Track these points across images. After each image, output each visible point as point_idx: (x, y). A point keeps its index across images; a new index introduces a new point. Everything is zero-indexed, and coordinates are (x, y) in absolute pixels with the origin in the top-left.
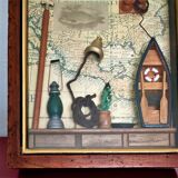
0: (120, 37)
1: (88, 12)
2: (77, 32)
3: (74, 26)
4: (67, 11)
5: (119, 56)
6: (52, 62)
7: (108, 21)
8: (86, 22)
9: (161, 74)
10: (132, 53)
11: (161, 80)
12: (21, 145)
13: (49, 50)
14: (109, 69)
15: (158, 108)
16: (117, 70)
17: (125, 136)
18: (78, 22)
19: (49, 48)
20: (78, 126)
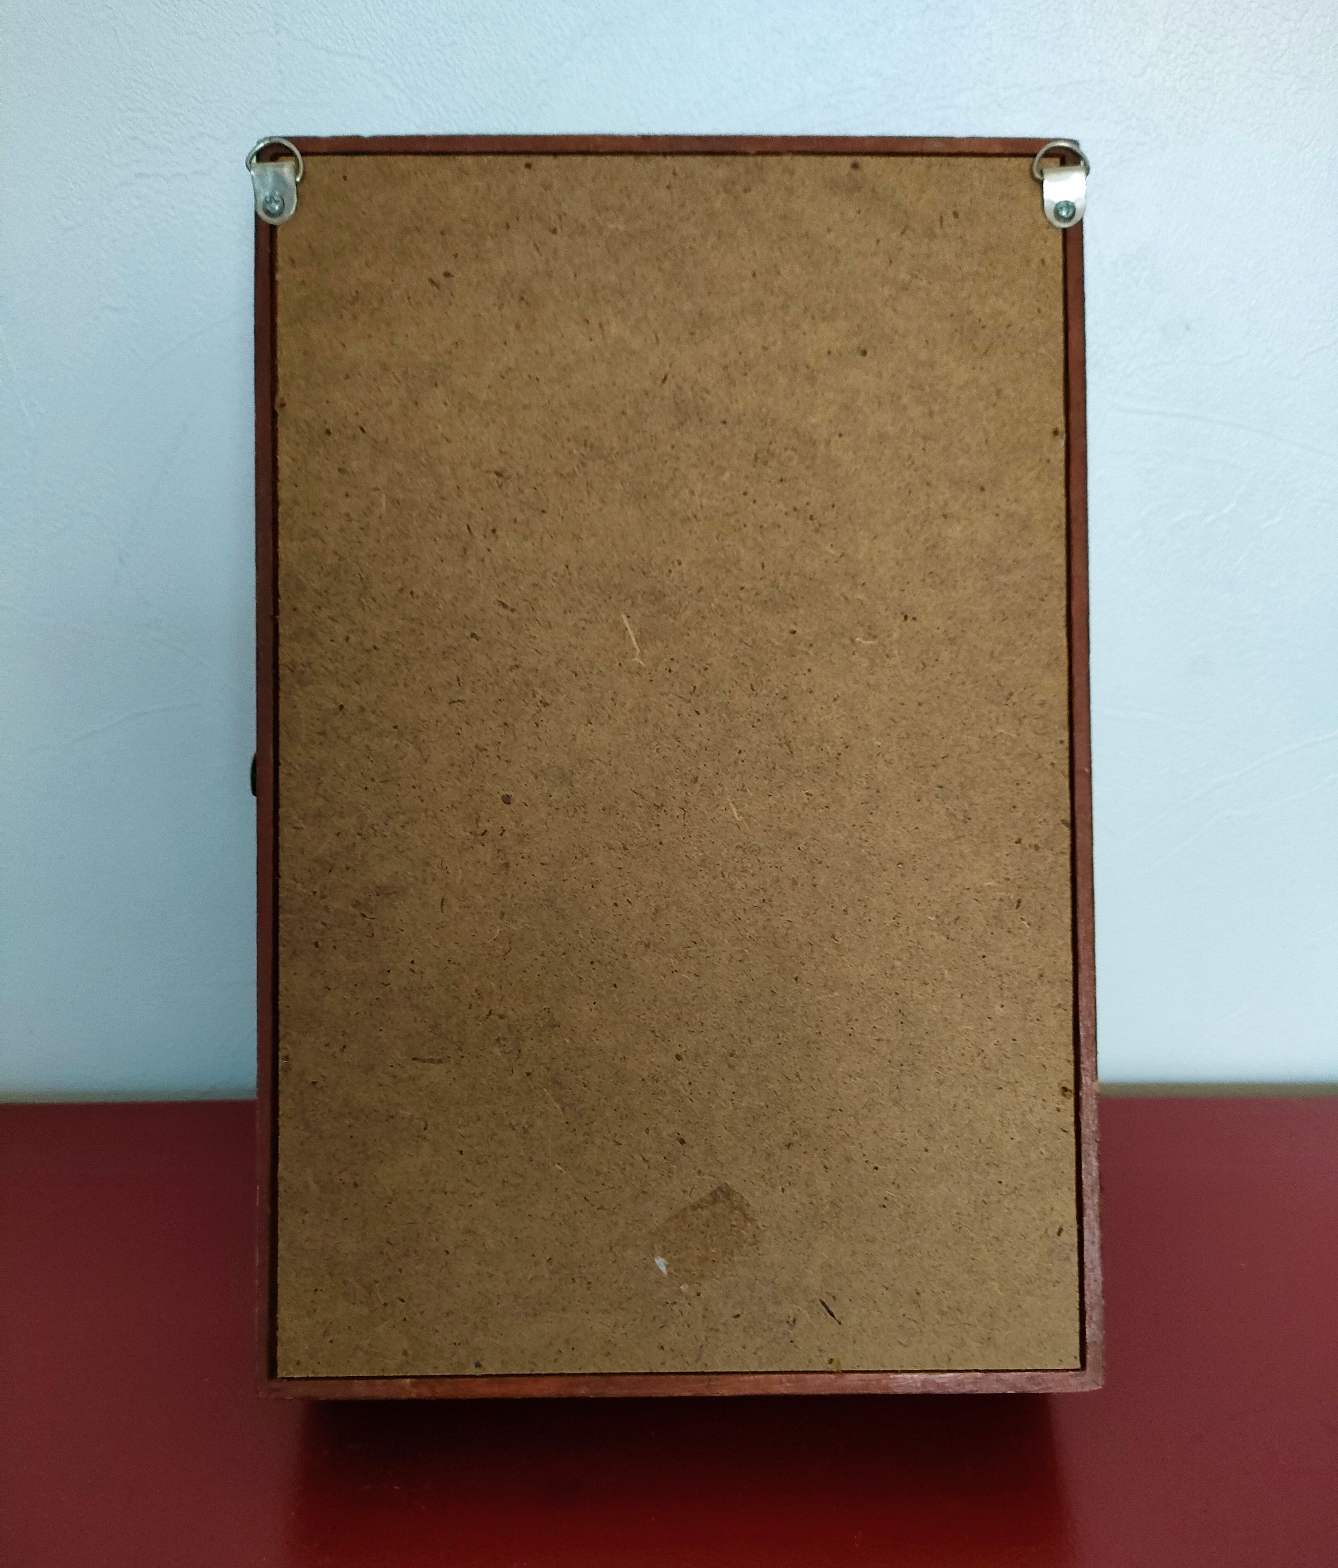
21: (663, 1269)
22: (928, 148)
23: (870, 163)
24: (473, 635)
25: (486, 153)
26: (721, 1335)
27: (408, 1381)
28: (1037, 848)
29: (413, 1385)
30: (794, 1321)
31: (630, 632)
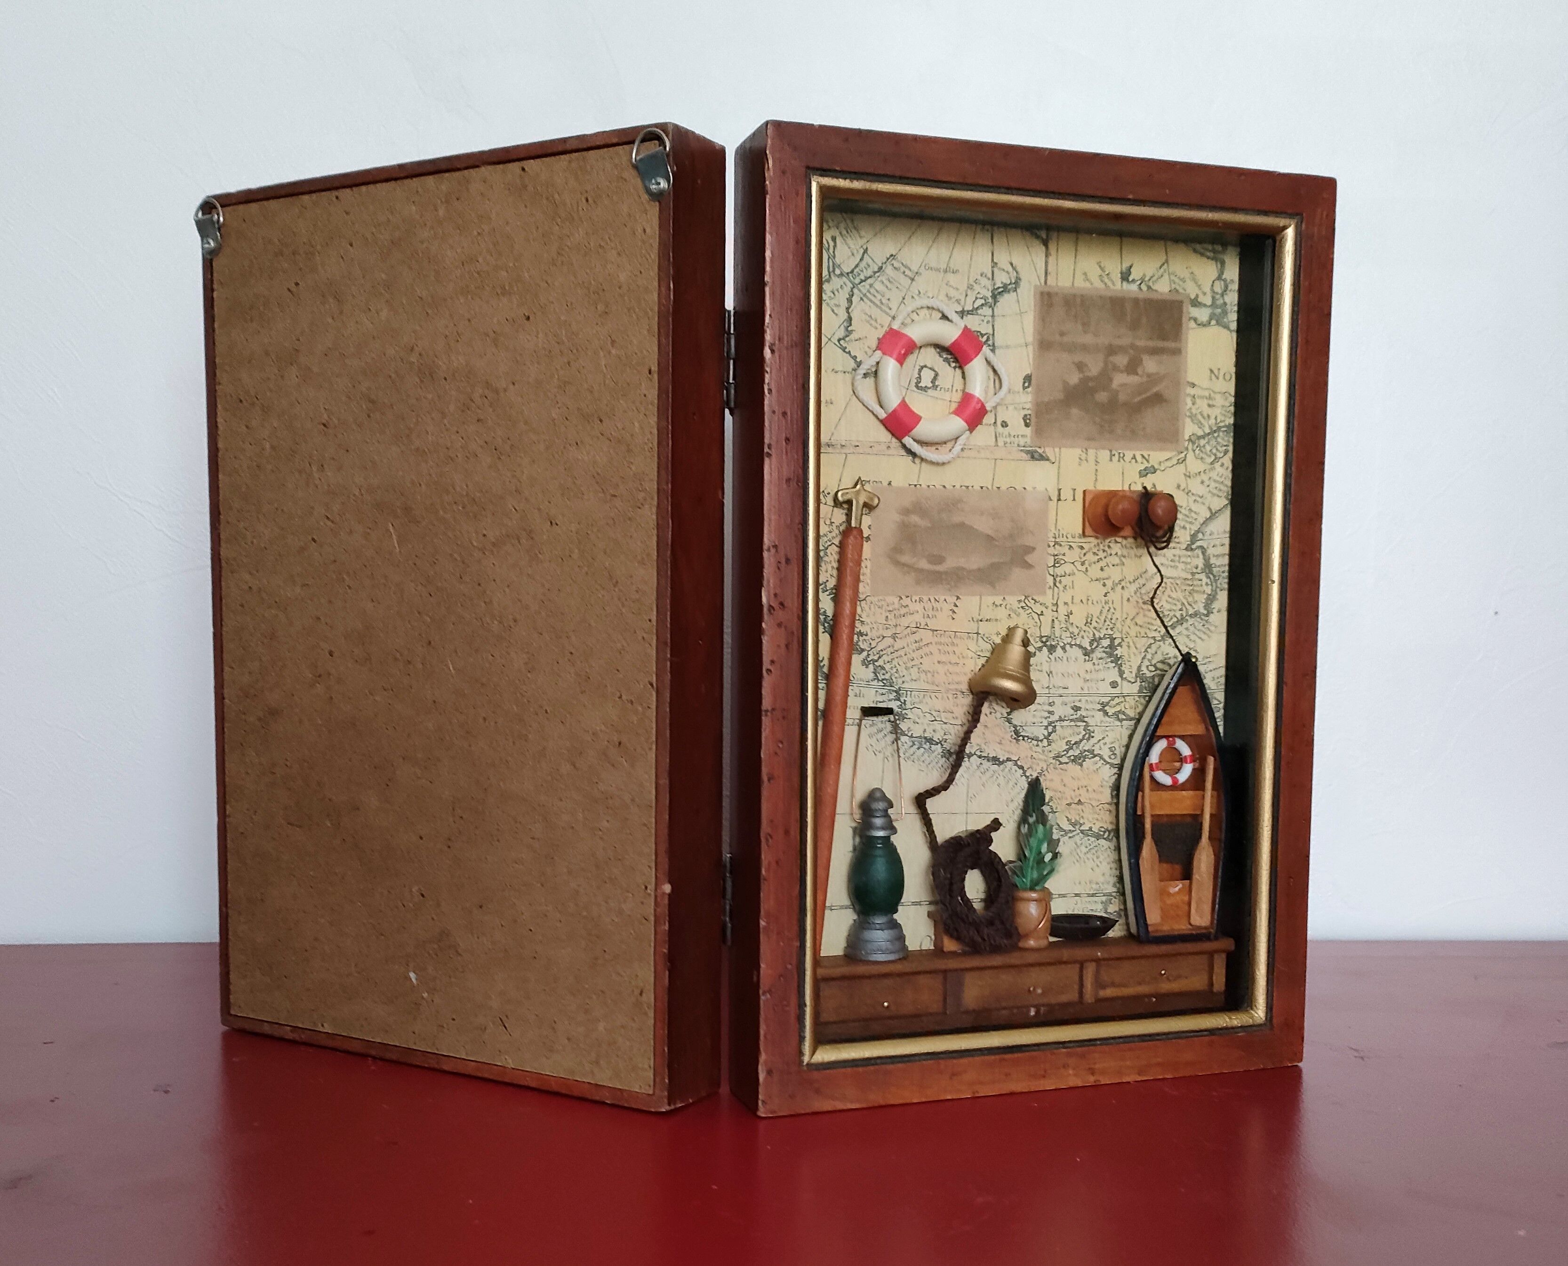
0: (1078, 619)
1: (983, 525)
2: (944, 598)
3: (935, 578)
4: (915, 519)
5: (1075, 686)
6: (869, 712)
7: (1042, 558)
8: (975, 562)
9: (1199, 759)
10: (1113, 675)
11: (1197, 781)
12: (802, 1039)
13: (859, 670)
14: (1041, 732)
15: (1187, 874)
16: (1067, 733)
17: (1090, 970)
18: (951, 563)
19: (856, 659)
20: (950, 945)
21: (414, 980)
22: (568, 147)
23: (530, 165)
24: (313, 540)
25: (314, 192)
26: (445, 1030)
27: (289, 1028)
28: (632, 702)
29: (291, 1031)
30: (485, 1028)
31: (394, 536)
